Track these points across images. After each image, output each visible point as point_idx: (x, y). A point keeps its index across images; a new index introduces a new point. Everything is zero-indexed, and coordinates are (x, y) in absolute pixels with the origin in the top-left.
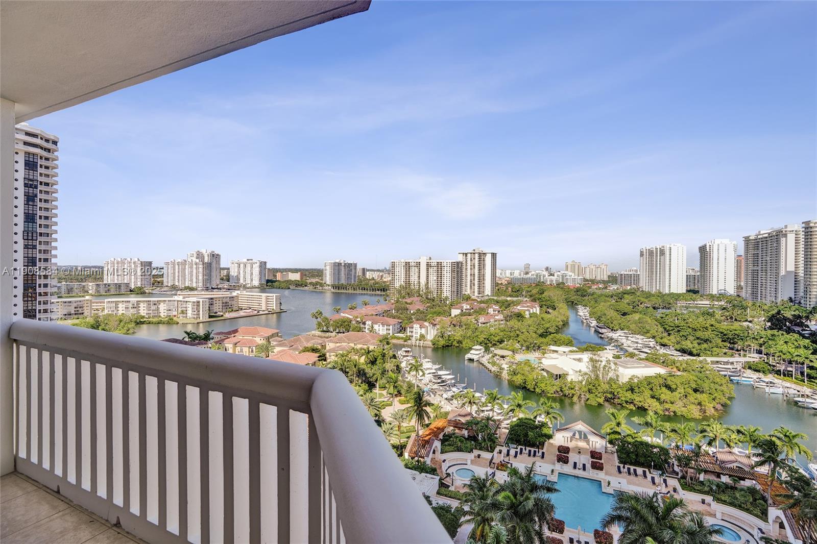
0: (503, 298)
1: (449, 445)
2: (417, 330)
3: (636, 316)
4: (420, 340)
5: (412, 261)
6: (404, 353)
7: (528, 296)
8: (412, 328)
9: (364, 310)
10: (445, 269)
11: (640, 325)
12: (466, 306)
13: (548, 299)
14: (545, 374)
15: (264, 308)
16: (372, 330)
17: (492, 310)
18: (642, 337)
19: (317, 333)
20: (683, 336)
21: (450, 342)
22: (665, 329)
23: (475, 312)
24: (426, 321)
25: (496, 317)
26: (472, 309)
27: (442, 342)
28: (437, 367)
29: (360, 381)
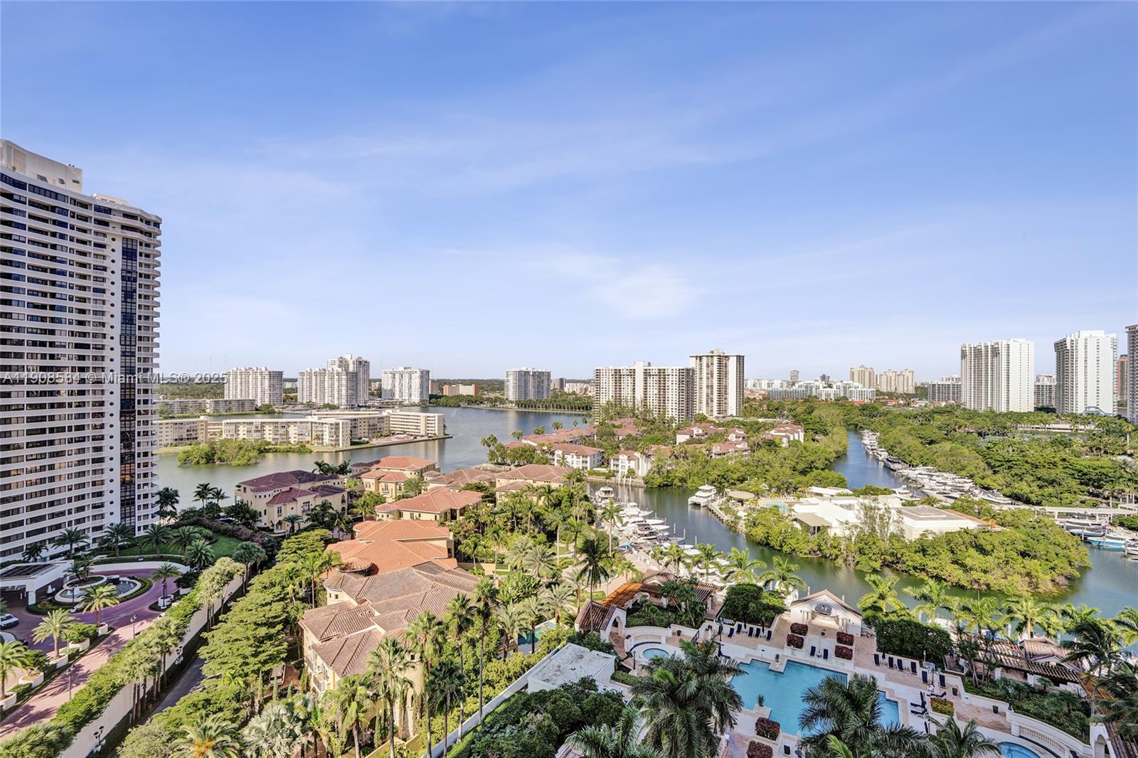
0: (753, 419)
1: (639, 617)
2: (623, 463)
3: (947, 446)
4: (628, 477)
5: (624, 368)
6: (603, 494)
7: (791, 417)
8: (618, 460)
9: (554, 436)
10: (670, 380)
11: (950, 458)
12: (697, 431)
13: (818, 420)
14: (797, 525)
15: (423, 433)
16: (563, 462)
17: (734, 435)
18: (954, 476)
19: (490, 466)
20: (1016, 475)
21: (669, 480)
22: (989, 464)
23: (709, 438)
24: (636, 450)
25: (737, 446)
26: (706, 434)
27: (658, 480)
28: (647, 513)
29: (537, 530)
